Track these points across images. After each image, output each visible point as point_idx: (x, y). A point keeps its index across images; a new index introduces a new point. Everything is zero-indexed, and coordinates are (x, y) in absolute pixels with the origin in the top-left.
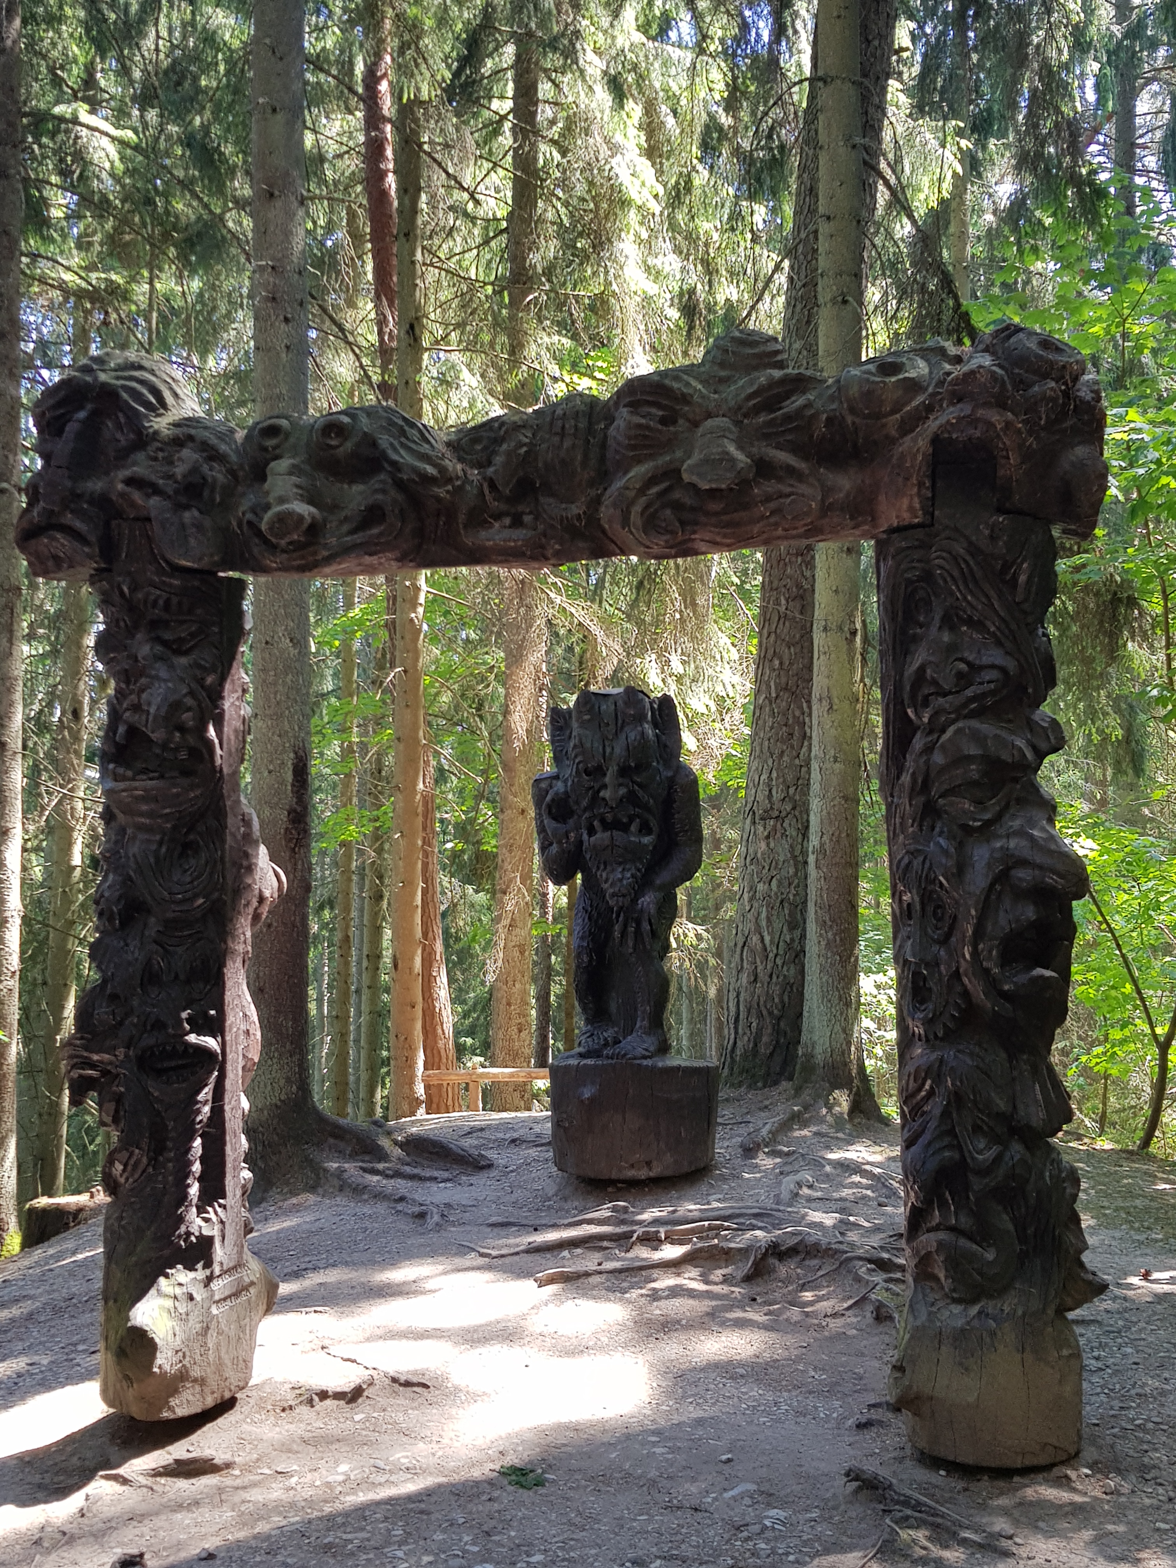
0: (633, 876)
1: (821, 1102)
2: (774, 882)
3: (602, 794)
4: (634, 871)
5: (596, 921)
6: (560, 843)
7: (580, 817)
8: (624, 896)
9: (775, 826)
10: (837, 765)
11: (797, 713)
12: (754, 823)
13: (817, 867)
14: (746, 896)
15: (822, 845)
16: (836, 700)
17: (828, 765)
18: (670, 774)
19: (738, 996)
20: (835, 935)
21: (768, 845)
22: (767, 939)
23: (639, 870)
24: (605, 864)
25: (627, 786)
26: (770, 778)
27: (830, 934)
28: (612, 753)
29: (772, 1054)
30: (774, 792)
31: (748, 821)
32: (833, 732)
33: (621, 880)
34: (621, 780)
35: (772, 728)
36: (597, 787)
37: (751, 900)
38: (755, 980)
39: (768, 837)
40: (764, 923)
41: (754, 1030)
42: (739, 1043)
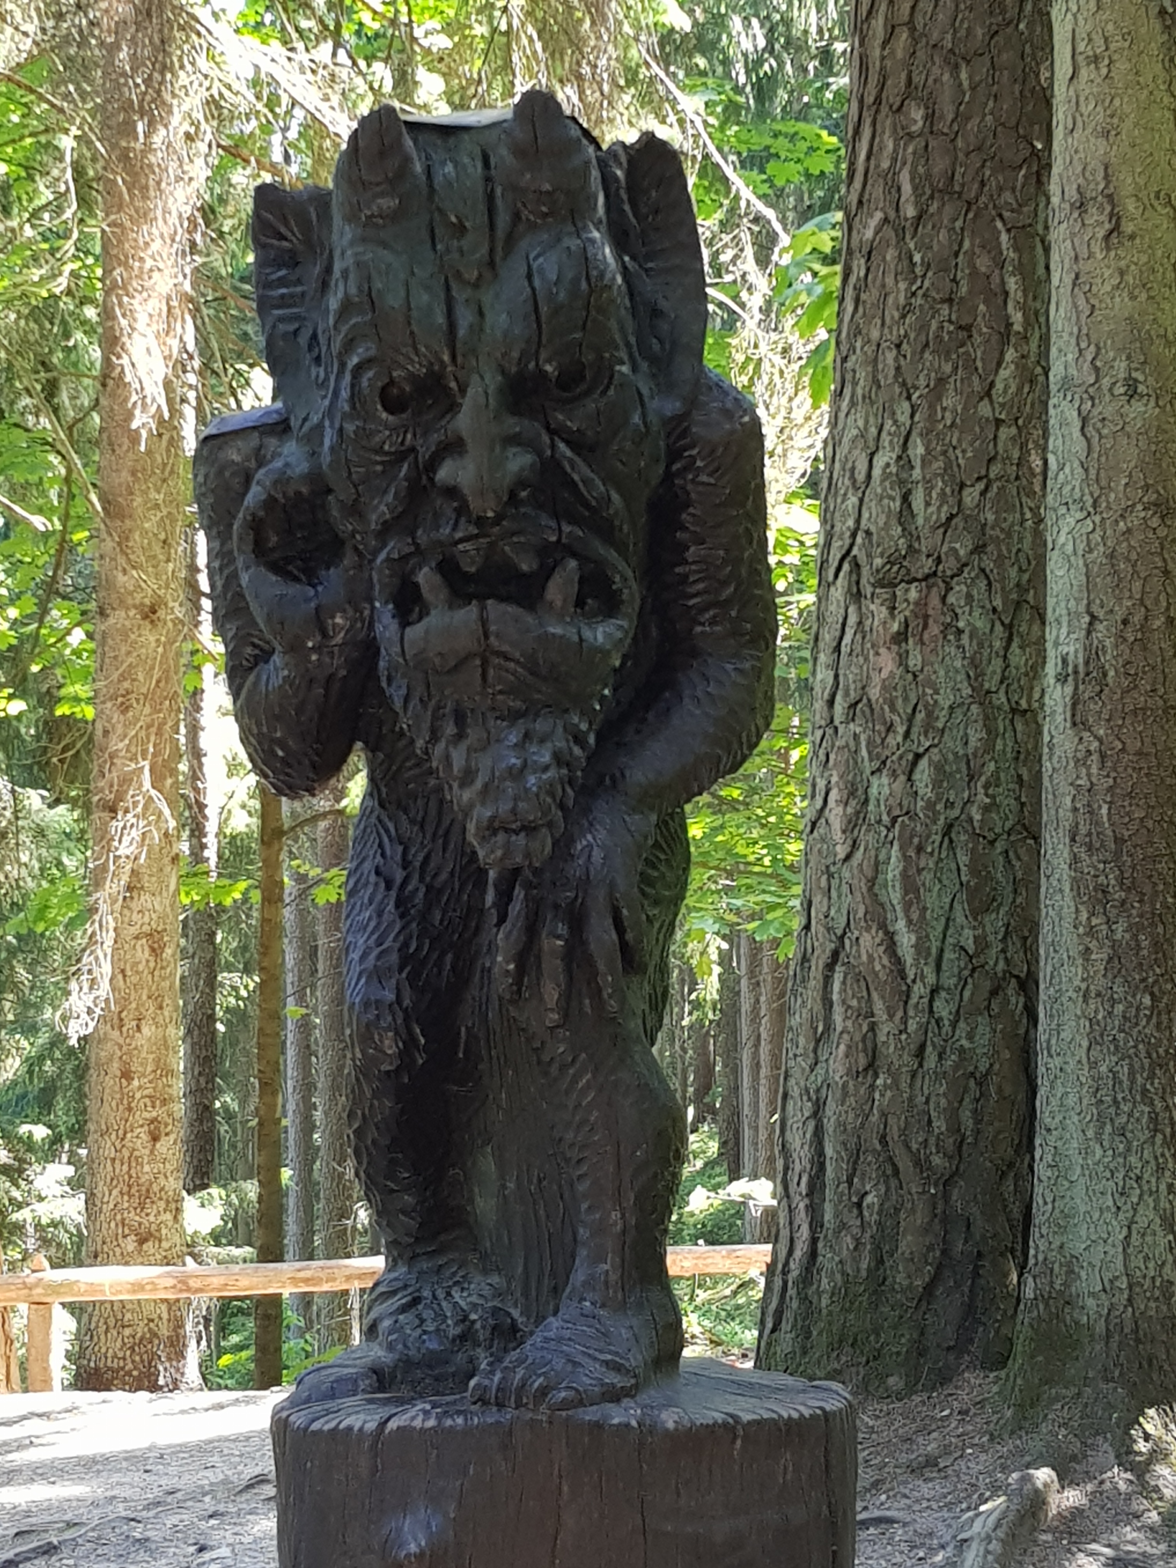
0: (558, 759)
1: (1106, 1450)
2: (924, 772)
3: (444, 474)
4: (560, 742)
5: (424, 917)
6: (295, 648)
7: (364, 560)
8: (529, 829)
9: (922, 603)
10: (1138, 406)
11: (983, 263)
12: (856, 595)
13: (1078, 722)
14: (836, 814)
15: (1093, 654)
16: (1131, 206)
17: (1107, 408)
18: (672, 406)
19: (817, 1113)
20: (1134, 930)
21: (902, 659)
22: (906, 940)
23: (579, 739)
24: (460, 718)
25: (531, 445)
26: (904, 460)
27: (1120, 929)
28: (477, 329)
29: (929, 1289)
30: (918, 501)
31: (838, 592)
32: (1122, 305)
33: (517, 774)
34: (513, 424)
35: (905, 312)
36: (424, 453)
37: (852, 825)
38: (872, 1066)
39: (901, 637)
40: (895, 896)
41: (871, 1217)
42: (827, 1259)
